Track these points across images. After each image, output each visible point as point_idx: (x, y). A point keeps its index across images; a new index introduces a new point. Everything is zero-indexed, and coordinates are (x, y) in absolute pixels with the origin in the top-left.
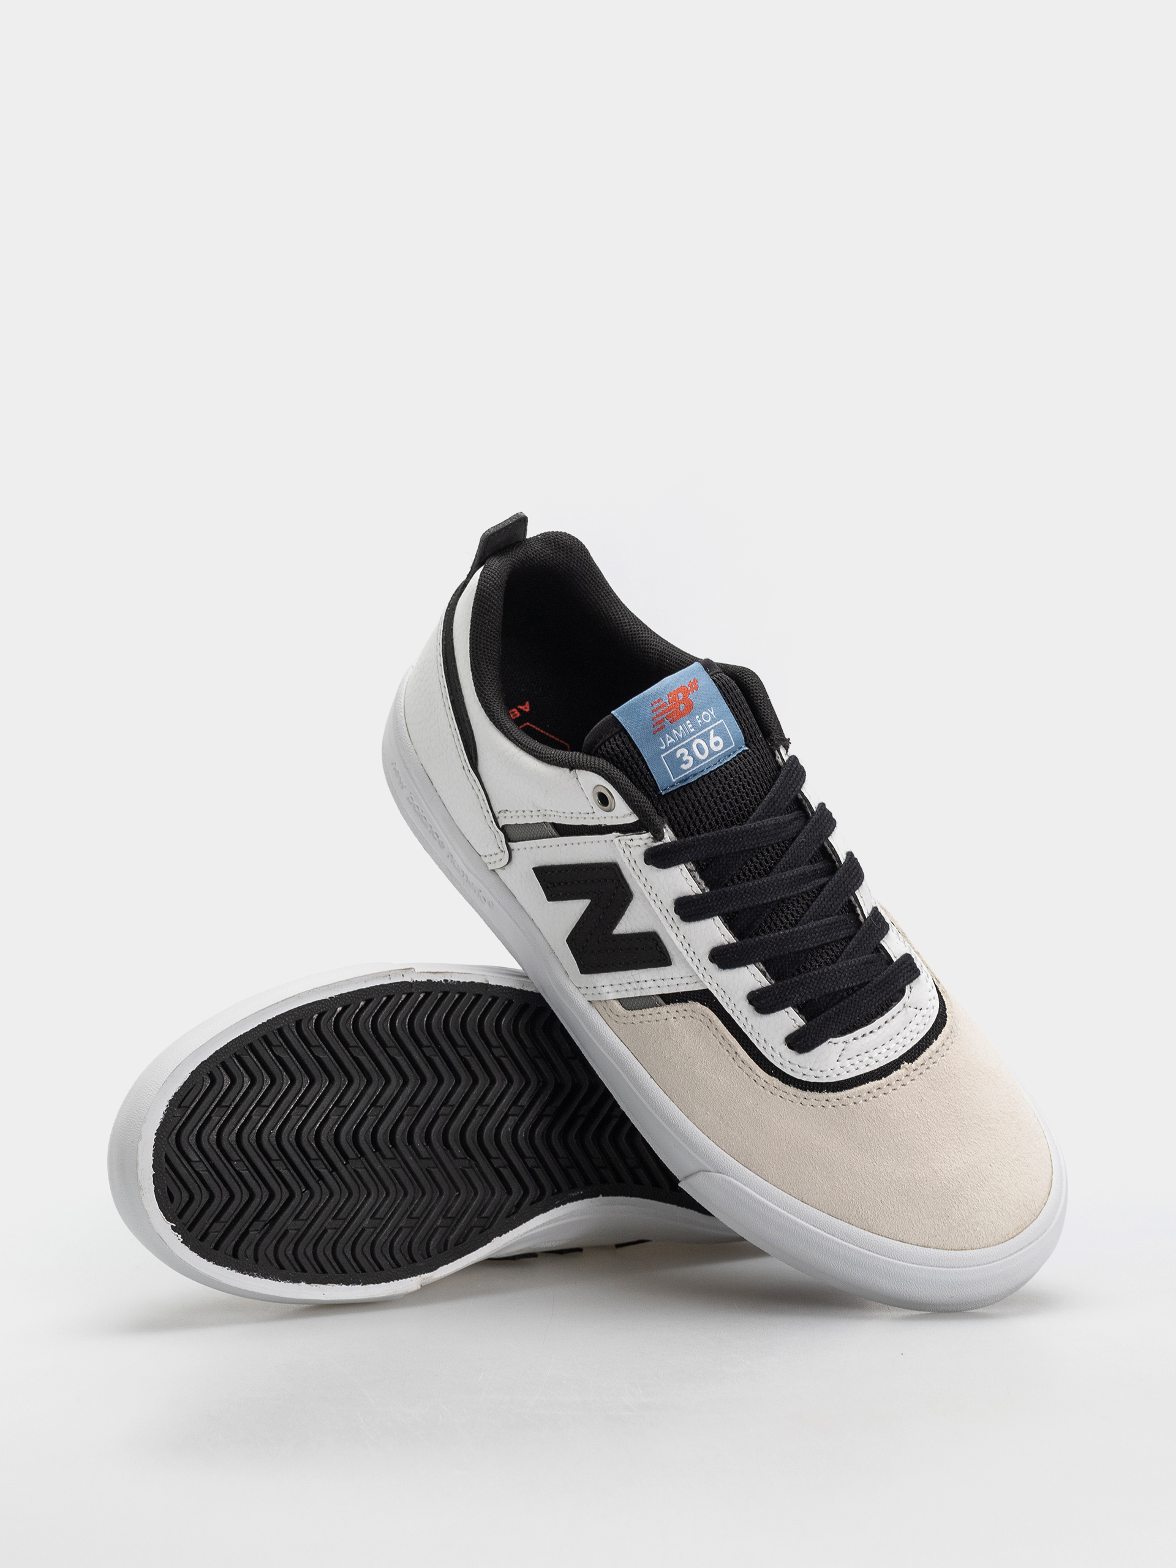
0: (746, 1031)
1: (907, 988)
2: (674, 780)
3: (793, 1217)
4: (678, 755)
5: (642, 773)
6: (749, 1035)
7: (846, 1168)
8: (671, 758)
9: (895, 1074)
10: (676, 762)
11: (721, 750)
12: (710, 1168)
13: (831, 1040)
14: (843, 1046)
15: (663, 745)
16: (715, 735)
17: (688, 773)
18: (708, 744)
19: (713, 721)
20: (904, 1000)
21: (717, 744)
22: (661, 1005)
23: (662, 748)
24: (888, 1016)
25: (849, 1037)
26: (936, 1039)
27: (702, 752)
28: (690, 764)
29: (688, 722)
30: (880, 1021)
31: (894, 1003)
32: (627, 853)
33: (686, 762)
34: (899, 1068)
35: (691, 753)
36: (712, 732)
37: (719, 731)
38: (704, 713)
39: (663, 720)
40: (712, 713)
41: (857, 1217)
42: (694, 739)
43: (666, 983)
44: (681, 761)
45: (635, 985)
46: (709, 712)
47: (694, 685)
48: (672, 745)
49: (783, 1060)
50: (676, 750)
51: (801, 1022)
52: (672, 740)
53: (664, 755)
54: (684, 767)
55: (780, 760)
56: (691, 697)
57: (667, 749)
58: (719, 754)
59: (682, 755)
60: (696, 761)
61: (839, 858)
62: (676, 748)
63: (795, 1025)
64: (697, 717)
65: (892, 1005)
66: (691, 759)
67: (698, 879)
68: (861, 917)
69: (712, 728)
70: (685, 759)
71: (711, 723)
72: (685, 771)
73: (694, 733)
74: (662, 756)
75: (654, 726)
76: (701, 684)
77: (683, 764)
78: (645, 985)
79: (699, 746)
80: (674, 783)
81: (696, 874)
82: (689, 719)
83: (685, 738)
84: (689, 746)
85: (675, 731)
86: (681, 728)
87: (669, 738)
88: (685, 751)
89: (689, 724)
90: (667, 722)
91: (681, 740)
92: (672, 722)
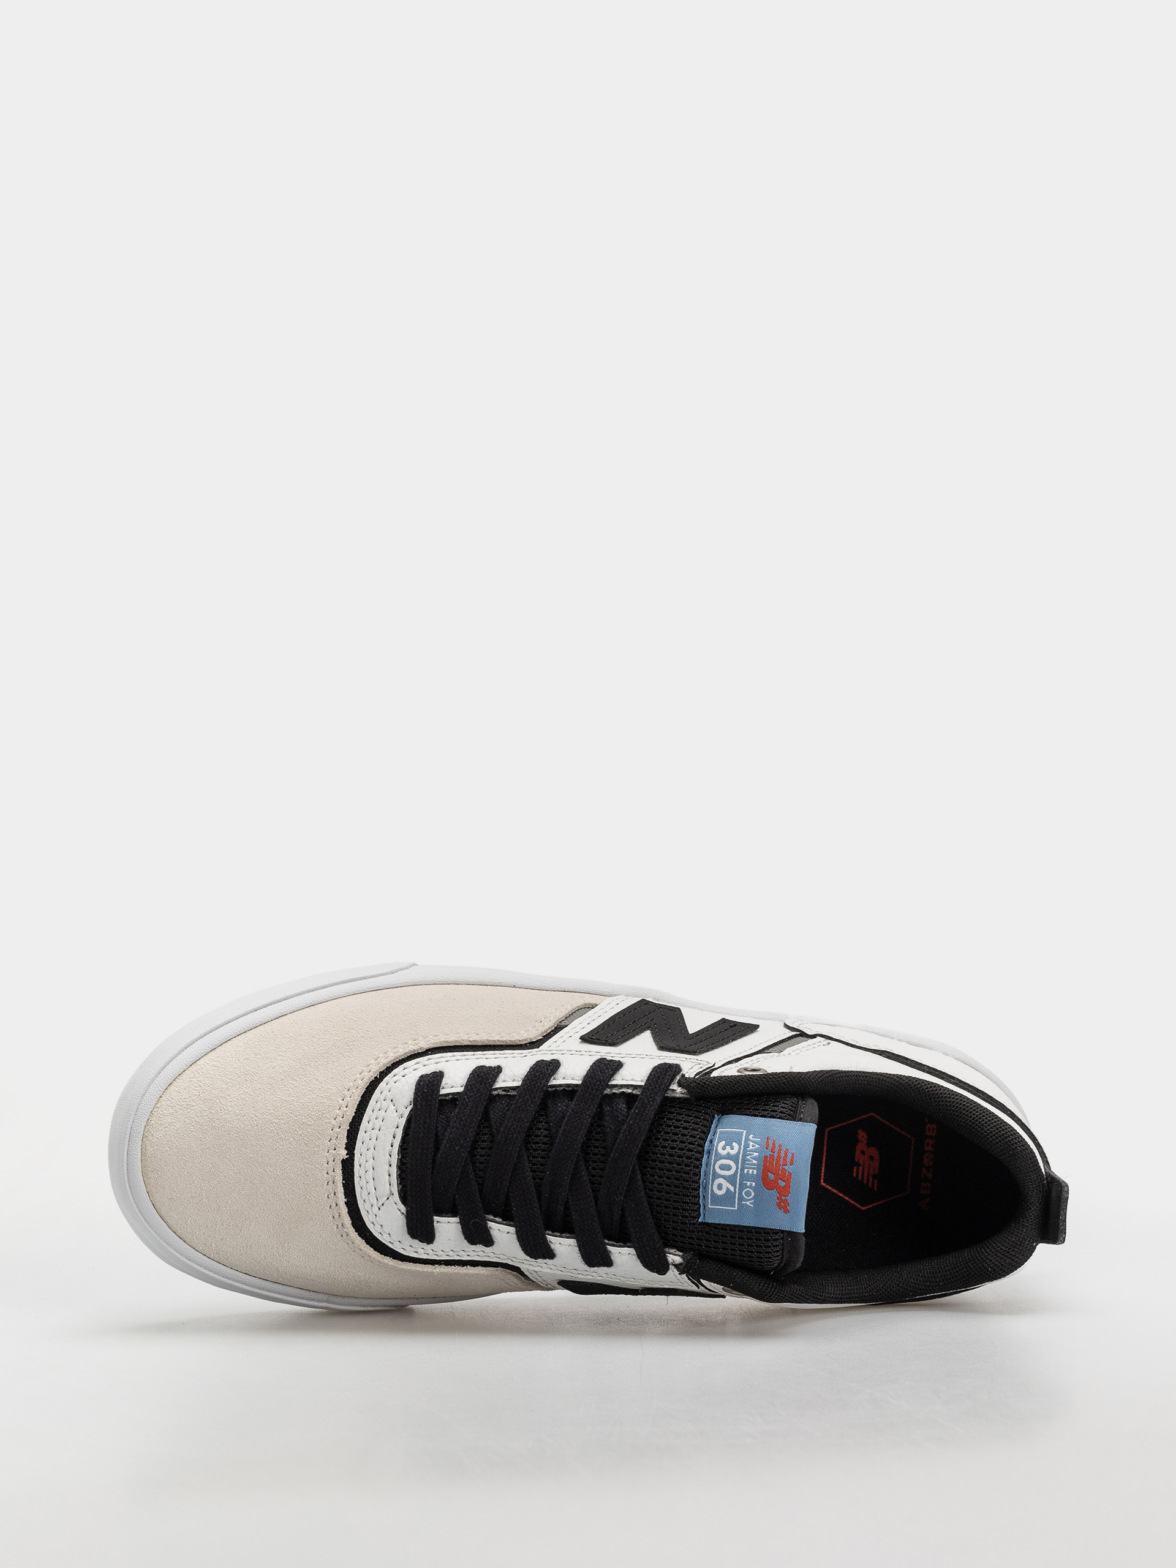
1: (403, 1208)
11: (712, 1188)
13: (411, 1107)
14: (400, 1111)
16: (728, 1189)
19: (741, 1199)
21: (720, 1187)
23: (752, 1135)
24: (394, 1170)
26: (346, 1203)
27: (722, 1167)
28: (720, 1150)
30: (395, 1160)
31: (401, 1187)
36: (732, 1189)
37: (729, 1197)
38: (753, 1194)
40: (748, 1203)
44: (729, 1144)
46: (751, 1199)
47: (783, 1205)
49: (429, 1062)
50: (740, 1145)
51: (445, 1091)
52: (751, 1147)
53: (744, 1134)
55: (671, 1250)
56: (774, 1193)
58: (711, 1183)
60: (719, 1157)
62: (742, 1146)
63: (446, 1086)
64: (754, 1184)
65: (400, 1184)
66: (724, 1153)
68: (493, 1217)
69: (735, 1192)
70: (728, 1147)
71: (740, 1194)
73: (742, 1170)
76: (780, 1213)
79: (729, 1168)
81: (629, 1090)
82: (756, 1175)
83: (744, 1160)
84: (736, 1158)
85: (756, 1154)
86: (755, 1162)
87: (755, 1146)
88: (733, 1152)
89: (753, 1171)
90: (769, 1153)
91: (745, 1155)
92: (766, 1157)
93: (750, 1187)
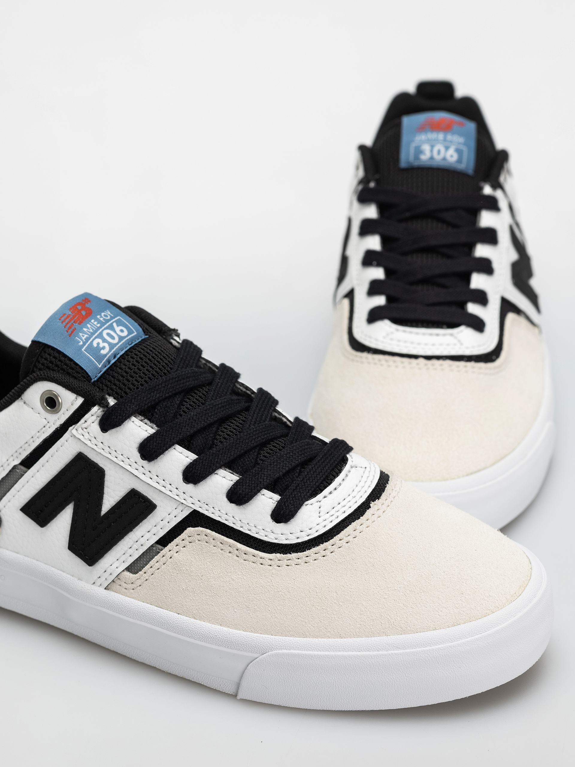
0: (237, 527)
1: (348, 457)
2: (100, 366)
3: (339, 653)
4: (95, 345)
5: (73, 369)
6: (241, 529)
7: (364, 593)
8: (90, 348)
9: (368, 513)
10: (96, 351)
11: (128, 336)
12: (256, 655)
13: (306, 503)
14: (318, 504)
15: (80, 342)
17: (108, 356)
18: (115, 332)
19: (113, 318)
20: (349, 463)
21: (122, 332)
22: (162, 550)
23: (80, 344)
24: (341, 476)
25: (320, 497)
28: (107, 349)
29: (93, 321)
30: (338, 480)
32: (86, 435)
33: (104, 348)
34: (370, 507)
35: (104, 341)
36: (114, 324)
39: (72, 325)
41: (391, 626)
42: (103, 330)
43: (159, 527)
44: (99, 349)
45: (135, 546)
46: (106, 313)
47: (87, 301)
48: (87, 339)
49: (276, 535)
51: (277, 497)
52: (86, 336)
54: (103, 352)
55: (176, 344)
57: (84, 344)
58: (127, 339)
59: (98, 344)
60: (112, 346)
61: (252, 390)
62: (91, 341)
63: (274, 502)
66: (106, 345)
67: (150, 424)
68: (288, 423)
69: (113, 322)
70: (101, 346)
71: (111, 319)
72: (106, 355)
73: (100, 327)
74: (83, 350)
75: (67, 332)
77: (101, 349)
78: (142, 540)
79: (109, 335)
80: (101, 368)
81: (146, 421)
82: (93, 319)
83: (95, 332)
84: (100, 336)
85: (85, 329)
86: (89, 326)
87: (82, 335)
88: (99, 340)
89: (94, 322)
90: (76, 325)
91: (93, 334)
92: (80, 324)
93: (101, 317)
